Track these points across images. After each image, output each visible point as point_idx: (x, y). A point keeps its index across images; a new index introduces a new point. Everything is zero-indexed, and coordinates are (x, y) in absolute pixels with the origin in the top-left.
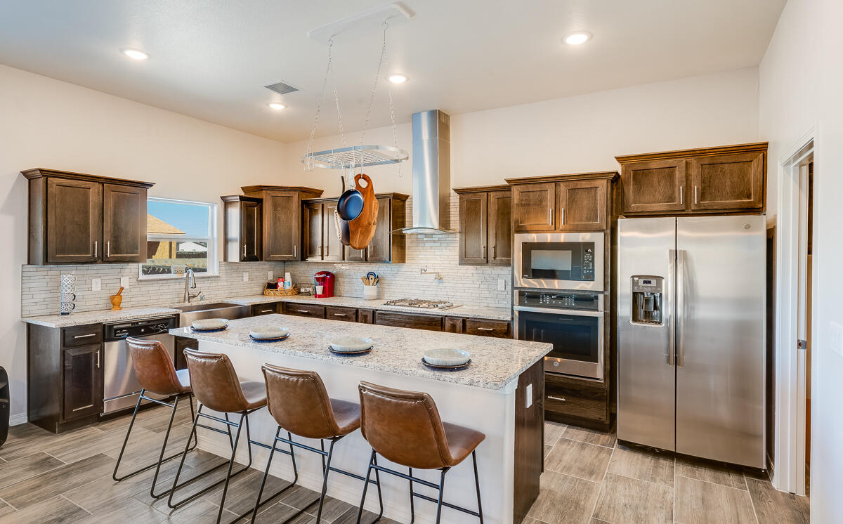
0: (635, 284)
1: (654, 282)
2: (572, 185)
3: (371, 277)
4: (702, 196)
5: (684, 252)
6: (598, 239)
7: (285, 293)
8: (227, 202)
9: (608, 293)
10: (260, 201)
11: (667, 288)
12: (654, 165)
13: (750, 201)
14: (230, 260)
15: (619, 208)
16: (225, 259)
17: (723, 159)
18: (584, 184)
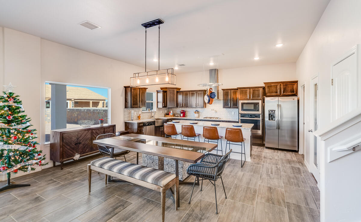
0: (269, 112)
1: (273, 111)
2: (253, 89)
3: (196, 111)
4: (284, 92)
5: (280, 105)
6: (260, 102)
7: (171, 116)
8: (158, 92)
9: (262, 114)
10: (166, 92)
11: (276, 113)
12: (272, 85)
13: (294, 93)
14: (159, 107)
15: (265, 94)
16: (157, 107)
17: (288, 84)
18: (257, 89)
